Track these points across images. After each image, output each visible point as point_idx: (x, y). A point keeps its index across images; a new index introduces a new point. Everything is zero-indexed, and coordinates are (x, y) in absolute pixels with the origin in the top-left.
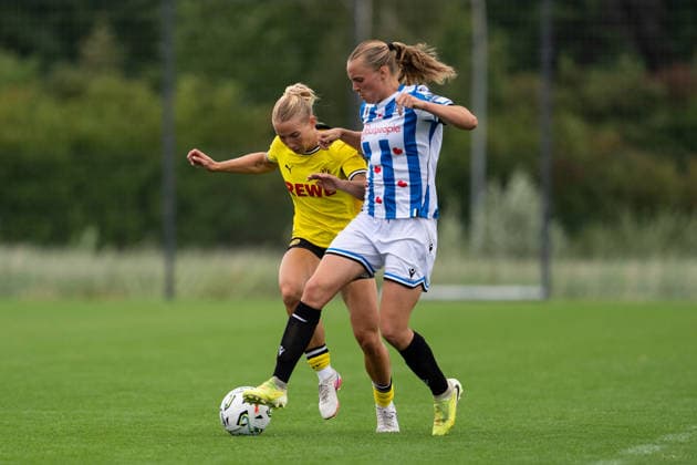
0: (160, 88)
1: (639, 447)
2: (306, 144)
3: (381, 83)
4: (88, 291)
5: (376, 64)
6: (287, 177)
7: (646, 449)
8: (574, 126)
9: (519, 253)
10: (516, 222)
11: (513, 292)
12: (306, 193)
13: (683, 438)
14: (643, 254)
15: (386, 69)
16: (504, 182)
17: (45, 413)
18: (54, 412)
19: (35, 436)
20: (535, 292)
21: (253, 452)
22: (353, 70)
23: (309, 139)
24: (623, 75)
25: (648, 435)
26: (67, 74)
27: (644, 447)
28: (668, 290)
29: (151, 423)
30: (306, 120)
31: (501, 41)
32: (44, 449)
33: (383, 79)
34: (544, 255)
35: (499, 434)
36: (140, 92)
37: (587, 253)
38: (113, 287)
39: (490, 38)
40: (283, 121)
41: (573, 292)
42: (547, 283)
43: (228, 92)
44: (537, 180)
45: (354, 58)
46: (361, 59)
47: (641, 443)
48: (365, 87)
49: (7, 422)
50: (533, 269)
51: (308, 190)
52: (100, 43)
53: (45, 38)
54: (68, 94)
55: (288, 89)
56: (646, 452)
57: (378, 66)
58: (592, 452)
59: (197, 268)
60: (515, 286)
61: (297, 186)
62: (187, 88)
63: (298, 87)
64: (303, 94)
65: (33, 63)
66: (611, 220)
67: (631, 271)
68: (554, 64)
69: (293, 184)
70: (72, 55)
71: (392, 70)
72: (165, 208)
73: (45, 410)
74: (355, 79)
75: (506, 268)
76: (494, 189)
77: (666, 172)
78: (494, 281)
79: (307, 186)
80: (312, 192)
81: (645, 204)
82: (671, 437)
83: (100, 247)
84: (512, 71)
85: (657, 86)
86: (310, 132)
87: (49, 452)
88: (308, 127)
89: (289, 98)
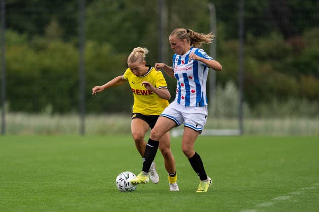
0: (78, 46)
1: (281, 197)
2: (141, 73)
3: (183, 46)
4: (48, 132)
5: (181, 38)
6: (132, 86)
7: (283, 198)
8: (253, 62)
9: (229, 116)
10: (229, 103)
11: (227, 132)
12: (140, 93)
13: (299, 193)
14: (282, 116)
15: (185, 40)
16: (224, 86)
17: (30, 183)
18: (34, 183)
19: (26, 193)
20: (236, 132)
21: (117, 199)
22: (172, 40)
23: (142, 71)
24: (273, 41)
25: (284, 192)
26: (39, 40)
27: (282, 197)
28: (293, 131)
29: (75, 187)
30: (141, 62)
31: (222, 27)
32: (30, 198)
33: (184, 44)
34: (240, 117)
35: (221, 192)
36: (70, 48)
37: (258, 116)
38: (59, 130)
39: (217, 26)
40: (132, 62)
41: (252, 132)
42: (241, 128)
43: (107, 48)
44: (237, 85)
45: (173, 35)
46: (175, 36)
47: (281, 196)
48: (177, 47)
49: (14, 187)
50: (235, 122)
51: (141, 92)
52: (53, 27)
53: (30, 26)
54: (39, 49)
55: (134, 50)
56: (283, 199)
57: (182, 39)
58: (261, 199)
59: (94, 122)
60: (228, 130)
61: (137, 90)
62: (90, 47)
63: (139, 49)
64: (141, 52)
65: (25, 36)
66: (268, 102)
67: (277, 123)
68: (244, 37)
69: (135, 90)
70: (41, 33)
71: (188, 41)
72: (80, 96)
73: (30, 182)
74: (173, 44)
75: (224, 122)
76: (220, 89)
77: (292, 81)
78: (219, 127)
79: (141, 91)
80: (144, 93)
81: (283, 95)
82: (294, 193)
83: (53, 113)
84: (227, 39)
85: (288, 46)
86: (143, 67)
87: (31, 199)
88: (142, 66)
89: (135, 53)
